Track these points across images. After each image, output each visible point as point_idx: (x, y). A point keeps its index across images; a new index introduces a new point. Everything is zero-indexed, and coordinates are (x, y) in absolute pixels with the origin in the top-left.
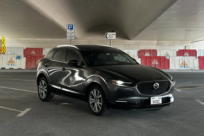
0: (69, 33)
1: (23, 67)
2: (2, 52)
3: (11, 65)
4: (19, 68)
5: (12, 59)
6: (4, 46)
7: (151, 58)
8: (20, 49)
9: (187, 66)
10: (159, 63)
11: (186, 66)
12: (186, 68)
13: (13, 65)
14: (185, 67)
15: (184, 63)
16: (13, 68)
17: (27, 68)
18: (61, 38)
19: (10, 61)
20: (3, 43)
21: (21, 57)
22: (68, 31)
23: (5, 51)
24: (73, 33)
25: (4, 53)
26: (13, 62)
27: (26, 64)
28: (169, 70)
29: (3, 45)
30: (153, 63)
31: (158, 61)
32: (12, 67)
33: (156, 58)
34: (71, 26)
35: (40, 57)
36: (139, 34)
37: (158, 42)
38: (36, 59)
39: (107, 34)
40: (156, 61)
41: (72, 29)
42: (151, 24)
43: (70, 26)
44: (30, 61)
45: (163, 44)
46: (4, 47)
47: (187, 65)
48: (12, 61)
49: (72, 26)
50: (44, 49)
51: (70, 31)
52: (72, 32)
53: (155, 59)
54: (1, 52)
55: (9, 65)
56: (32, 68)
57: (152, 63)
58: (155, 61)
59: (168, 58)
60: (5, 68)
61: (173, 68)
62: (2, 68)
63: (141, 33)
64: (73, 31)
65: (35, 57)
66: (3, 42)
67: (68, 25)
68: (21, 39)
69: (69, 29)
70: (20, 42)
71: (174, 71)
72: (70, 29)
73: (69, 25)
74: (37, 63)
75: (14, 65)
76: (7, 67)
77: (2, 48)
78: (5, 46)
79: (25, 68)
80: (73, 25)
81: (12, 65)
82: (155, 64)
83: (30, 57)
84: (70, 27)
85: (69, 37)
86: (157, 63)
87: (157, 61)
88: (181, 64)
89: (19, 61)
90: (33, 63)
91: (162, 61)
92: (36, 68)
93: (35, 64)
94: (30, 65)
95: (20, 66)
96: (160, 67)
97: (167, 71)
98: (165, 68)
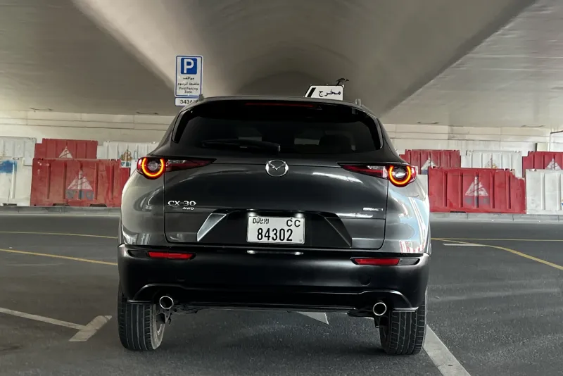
0: (182, 86)
1: (22, 197)
4: (7, 203)
7: (462, 176)
8: (25, 142)
10: (488, 190)
17: (35, 203)
18: (156, 114)
21: (16, 167)
22: (180, 77)
24: (198, 87)
27: (34, 189)
28: (524, 216)
30: (468, 193)
31: (487, 187)
33: (478, 176)
34: (192, 62)
35: (81, 167)
36: (401, 101)
37: (452, 130)
38: (68, 175)
39: (313, 89)
40: (480, 186)
41: (193, 71)
42: (455, 65)
43: (185, 61)
44: (47, 180)
45: (467, 137)
49: (195, 60)
50: (102, 145)
51: (185, 82)
52: (193, 82)
53: (476, 178)
56: (54, 205)
57: (466, 190)
58: (478, 184)
59: (519, 175)
61: (537, 211)
63: (412, 96)
64: (196, 78)
65: (66, 166)
67: (179, 60)
68: (31, 114)
69: (182, 72)
70: (30, 122)
71: (539, 222)
72: (185, 72)
73: (183, 60)
74: (71, 185)
79: (27, 204)
80: (199, 59)
82: (476, 194)
83: (48, 165)
84: (186, 67)
85: (184, 99)
86: (483, 193)
87: (483, 184)
89: (10, 181)
90: (57, 186)
91: (500, 186)
92: (67, 205)
93: (65, 188)
94: (46, 193)
95: (11, 197)
96: (494, 205)
97: (518, 219)
98: (509, 209)
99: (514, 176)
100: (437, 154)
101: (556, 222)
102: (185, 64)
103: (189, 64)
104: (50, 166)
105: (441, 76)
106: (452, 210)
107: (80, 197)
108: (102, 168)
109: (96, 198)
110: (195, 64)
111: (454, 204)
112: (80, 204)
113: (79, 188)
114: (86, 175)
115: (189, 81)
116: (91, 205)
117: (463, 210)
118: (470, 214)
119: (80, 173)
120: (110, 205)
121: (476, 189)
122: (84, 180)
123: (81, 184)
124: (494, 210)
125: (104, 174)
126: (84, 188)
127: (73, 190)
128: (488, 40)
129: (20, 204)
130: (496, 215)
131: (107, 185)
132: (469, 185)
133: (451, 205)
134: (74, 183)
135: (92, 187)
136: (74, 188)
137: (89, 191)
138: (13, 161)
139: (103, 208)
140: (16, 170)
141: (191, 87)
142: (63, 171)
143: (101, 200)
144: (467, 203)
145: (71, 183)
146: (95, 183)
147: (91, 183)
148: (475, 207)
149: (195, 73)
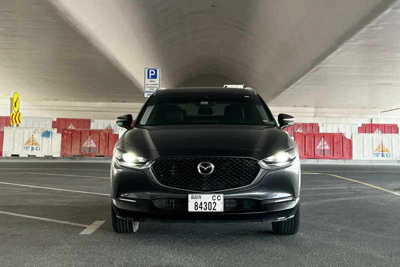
0: (148, 86)
1: (56, 152)
2: (13, 123)
3: (30, 148)
4: (47, 155)
5: (33, 138)
6: (18, 112)
7: (314, 137)
8: (46, 120)
9: (387, 154)
10: (330, 146)
11: (385, 153)
12: (386, 157)
13: (35, 148)
14: (383, 155)
15: (382, 147)
16: (35, 156)
17: (63, 155)
18: (124, 102)
19: (29, 142)
20: (16, 106)
21: (52, 133)
22: (147, 80)
23: (20, 122)
25: (17, 125)
26: (36, 144)
27: (62, 147)
28: (352, 161)
29: (16, 109)
30: (318, 147)
31: (329, 144)
32: (34, 153)
33: (324, 137)
34: (154, 71)
35: (90, 134)
37: (316, 110)
38: (82, 138)
39: (226, 87)
40: (325, 143)
41: (155, 77)
42: (311, 71)
43: (150, 71)
44: (70, 142)
45: (326, 115)
46: (18, 114)
47: (388, 152)
48: (32, 141)
49: (156, 71)
50: (94, 122)
51: (150, 83)
52: (154, 83)
53: (323, 139)
54: (11, 123)
55: (27, 148)
56: (74, 156)
59: (348, 137)
60: (18, 155)
61: (359, 158)
62: (12, 155)
63: (288, 90)
64: (157, 81)
65: (81, 133)
66: (15, 104)
68: (44, 103)
69: (148, 78)
70: (43, 108)
71: (361, 164)
72: (150, 77)
73: (148, 70)
74: (84, 145)
75: (37, 149)
76: (24, 154)
77: (13, 114)
78: (20, 112)
79: (59, 156)
80: (158, 70)
81: (33, 149)
82: (322, 148)
83: (71, 133)
84: (150, 74)
85: (149, 94)
86: (327, 147)
87: (327, 142)
88: (376, 150)
89: (48, 142)
90: (76, 145)
91: (337, 143)
92: (81, 156)
93: (81, 146)
94: (70, 149)
95: (49, 151)
96: (333, 154)
97: (348, 163)
98: (342, 157)
99: (345, 138)
100: (304, 126)
101: (370, 164)
102: (150, 72)
103: (152, 73)
104: (72, 134)
105: (304, 77)
106: (308, 157)
107: (90, 152)
108: (102, 134)
109: (99, 152)
110: (156, 72)
111: (310, 154)
112: (90, 155)
113: (89, 146)
114: (93, 139)
115: (152, 83)
116: (96, 156)
117: (315, 158)
118: (319, 160)
119: (89, 137)
120: (107, 156)
121: (323, 145)
122: (92, 141)
123: (90, 144)
124: (334, 157)
125: (103, 137)
126: (91, 146)
127: (86, 147)
128: (328, 57)
129: (54, 156)
130: (335, 160)
131: (105, 144)
132: (319, 143)
133: (308, 155)
134: (86, 143)
135: (97, 145)
136: (86, 146)
137: (95, 148)
138: (50, 131)
139: (103, 158)
140: (52, 136)
141: (153, 86)
142: (80, 136)
143: (102, 153)
144: (317, 153)
145: (84, 143)
146: (98, 143)
147: (96, 143)
148: (322, 156)
149: (156, 78)
